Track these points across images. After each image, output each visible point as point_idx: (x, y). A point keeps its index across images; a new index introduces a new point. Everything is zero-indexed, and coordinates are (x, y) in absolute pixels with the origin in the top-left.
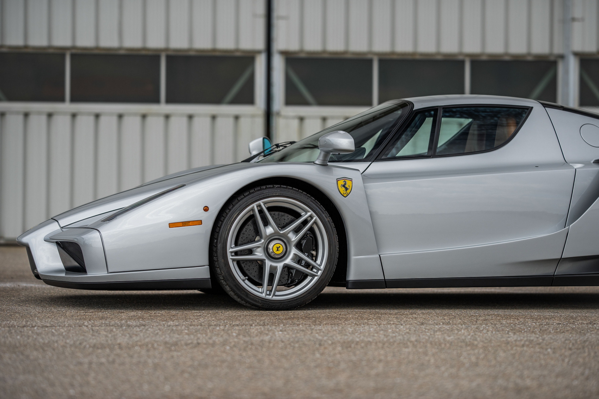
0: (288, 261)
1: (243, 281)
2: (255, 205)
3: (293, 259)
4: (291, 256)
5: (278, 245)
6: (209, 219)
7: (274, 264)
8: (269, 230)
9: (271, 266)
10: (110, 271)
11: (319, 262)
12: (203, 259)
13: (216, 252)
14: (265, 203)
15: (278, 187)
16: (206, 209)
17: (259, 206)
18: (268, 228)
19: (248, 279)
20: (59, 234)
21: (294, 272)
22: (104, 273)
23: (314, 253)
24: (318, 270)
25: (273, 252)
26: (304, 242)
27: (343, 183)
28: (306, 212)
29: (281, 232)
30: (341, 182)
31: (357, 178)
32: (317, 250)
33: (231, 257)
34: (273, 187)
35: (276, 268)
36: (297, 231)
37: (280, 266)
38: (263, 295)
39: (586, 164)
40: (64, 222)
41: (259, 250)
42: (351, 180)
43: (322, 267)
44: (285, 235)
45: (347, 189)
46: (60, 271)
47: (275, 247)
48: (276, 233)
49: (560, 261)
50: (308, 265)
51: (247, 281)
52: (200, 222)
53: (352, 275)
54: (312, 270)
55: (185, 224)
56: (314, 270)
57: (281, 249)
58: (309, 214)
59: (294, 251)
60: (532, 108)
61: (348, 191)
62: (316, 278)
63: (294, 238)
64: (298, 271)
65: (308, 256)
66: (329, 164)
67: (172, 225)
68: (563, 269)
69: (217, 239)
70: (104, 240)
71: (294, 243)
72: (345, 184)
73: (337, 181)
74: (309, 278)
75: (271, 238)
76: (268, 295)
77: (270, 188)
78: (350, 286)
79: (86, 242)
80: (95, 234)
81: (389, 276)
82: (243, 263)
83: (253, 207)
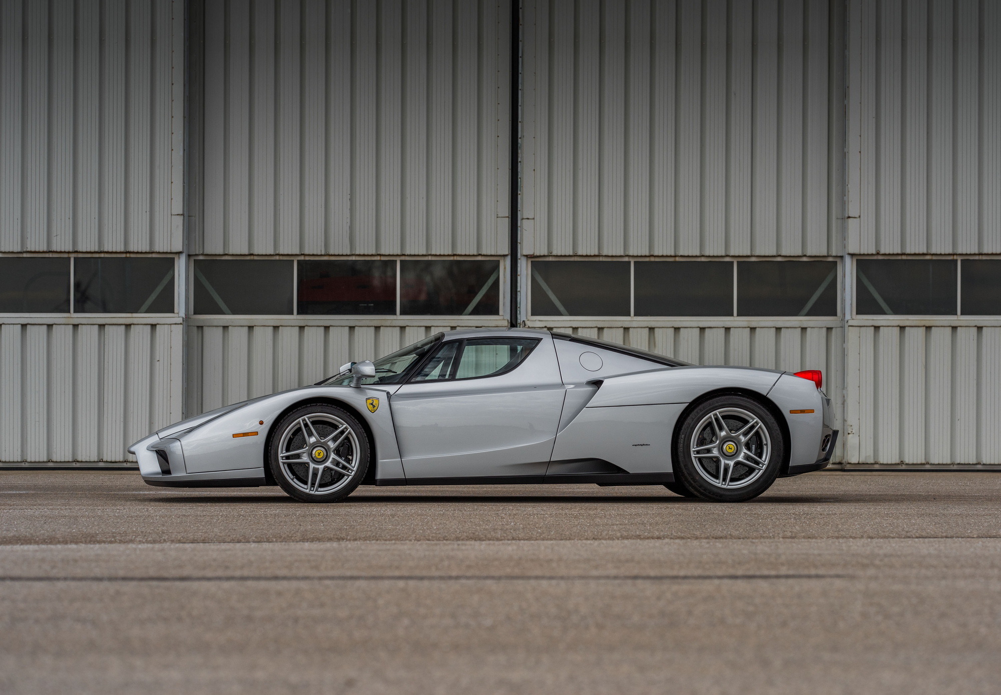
0: (328, 464)
1: (292, 479)
2: (300, 419)
3: (332, 462)
4: (330, 460)
5: (319, 451)
6: (264, 431)
7: (317, 466)
8: (313, 440)
9: (314, 468)
10: (188, 472)
11: (353, 465)
12: (260, 462)
13: (270, 457)
14: (309, 418)
15: (320, 405)
16: (261, 423)
17: (304, 420)
18: (312, 438)
19: (296, 478)
20: (158, 444)
21: (333, 472)
22: (184, 474)
23: (350, 457)
24: (352, 471)
25: (315, 456)
26: (341, 449)
27: (371, 402)
28: (343, 424)
29: (322, 441)
30: (370, 401)
31: (383, 397)
32: (352, 455)
33: (282, 461)
34: (316, 405)
35: (318, 469)
36: (335, 439)
37: (321, 467)
38: (307, 491)
39: (577, 385)
40: (162, 435)
41: (305, 455)
42: (378, 399)
43: (355, 469)
44: (326, 443)
45: (374, 406)
46: (158, 474)
47: (318, 453)
48: (318, 441)
49: (550, 463)
50: (344, 468)
51: (295, 480)
52: (256, 433)
53: (380, 476)
54: (348, 471)
55: (245, 434)
56: (350, 471)
57: (322, 455)
58: (344, 426)
59: (333, 456)
60: (542, 339)
61: (375, 408)
62: (350, 477)
63: (332, 445)
64: (336, 471)
65: (344, 460)
66: (361, 386)
67: (235, 436)
68: (553, 471)
69: (271, 447)
70: (183, 448)
71: (332, 450)
72: (373, 402)
73: (366, 400)
74: (346, 477)
75: (314, 446)
76: (312, 491)
77: (314, 406)
78: (378, 483)
79: (171, 450)
80: (178, 443)
81: (409, 476)
82: (294, 466)
83: (300, 420)
